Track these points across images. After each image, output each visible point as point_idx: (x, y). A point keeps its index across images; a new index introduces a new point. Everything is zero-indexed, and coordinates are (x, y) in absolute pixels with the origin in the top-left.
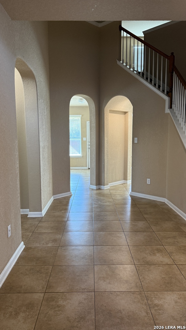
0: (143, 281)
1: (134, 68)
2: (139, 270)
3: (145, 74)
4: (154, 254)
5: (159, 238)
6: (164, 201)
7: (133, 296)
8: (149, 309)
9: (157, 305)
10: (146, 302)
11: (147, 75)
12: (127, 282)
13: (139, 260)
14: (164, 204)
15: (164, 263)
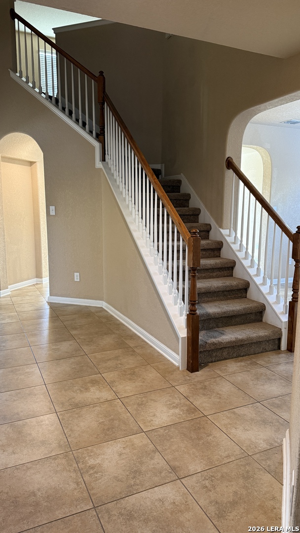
0: (70, 436)
1: (40, 88)
2: (63, 419)
3: (60, 101)
4: (87, 389)
5: (95, 363)
6: (101, 306)
7: (55, 463)
8: (80, 477)
9: (92, 467)
10: (75, 467)
11: (63, 103)
12: (43, 443)
13: (63, 404)
14: (101, 310)
15: (102, 400)
